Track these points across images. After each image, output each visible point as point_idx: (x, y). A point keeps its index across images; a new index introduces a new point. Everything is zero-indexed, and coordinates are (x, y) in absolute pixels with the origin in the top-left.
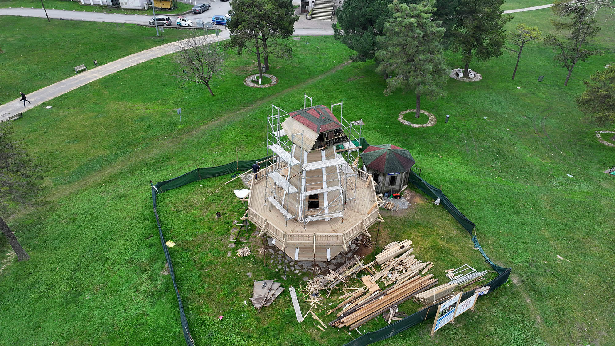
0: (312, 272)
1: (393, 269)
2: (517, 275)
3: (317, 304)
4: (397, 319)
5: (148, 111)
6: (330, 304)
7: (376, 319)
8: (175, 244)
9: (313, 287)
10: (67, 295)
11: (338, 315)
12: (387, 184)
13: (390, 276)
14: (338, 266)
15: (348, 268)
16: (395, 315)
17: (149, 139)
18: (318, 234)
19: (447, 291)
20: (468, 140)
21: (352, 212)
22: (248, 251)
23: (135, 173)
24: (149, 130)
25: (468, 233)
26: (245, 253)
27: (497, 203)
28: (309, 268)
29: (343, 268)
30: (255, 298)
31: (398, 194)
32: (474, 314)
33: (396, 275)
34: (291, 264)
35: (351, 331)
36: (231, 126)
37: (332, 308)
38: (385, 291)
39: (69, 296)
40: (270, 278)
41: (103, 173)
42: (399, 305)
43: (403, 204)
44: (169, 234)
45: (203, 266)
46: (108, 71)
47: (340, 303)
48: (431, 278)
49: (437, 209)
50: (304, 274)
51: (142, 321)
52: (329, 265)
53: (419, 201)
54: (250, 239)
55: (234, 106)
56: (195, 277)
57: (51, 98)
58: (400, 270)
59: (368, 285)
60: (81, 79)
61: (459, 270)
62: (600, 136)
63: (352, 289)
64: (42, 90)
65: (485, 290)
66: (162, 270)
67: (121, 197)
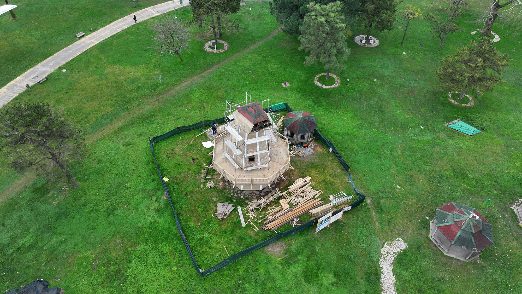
0: (251, 197)
1: (298, 195)
2: (370, 198)
3: (253, 216)
4: (298, 225)
5: (137, 74)
6: (261, 216)
7: (286, 224)
8: (168, 180)
9: (251, 206)
10: (107, 210)
11: (265, 223)
12: (299, 139)
13: (296, 199)
14: (267, 193)
15: (272, 195)
16: (297, 222)
17: (140, 98)
18: (254, 179)
19: (327, 209)
20: (360, 99)
21: (275, 163)
22: (213, 184)
23: (135, 125)
24: (139, 90)
25: (346, 172)
26: (211, 186)
27: (368, 150)
28: (249, 194)
29: (269, 195)
30: (218, 213)
31: (306, 145)
32: (341, 222)
33: (300, 199)
34: (239, 192)
35: (272, 232)
36: (196, 87)
37: (262, 218)
38: (292, 208)
39: (108, 211)
40: (227, 201)
41: (113, 126)
42: (300, 217)
43: (309, 151)
44: (164, 173)
45: (187, 194)
46: (102, 37)
47: (266, 215)
48: (319, 201)
49: (330, 155)
50: (246, 199)
51: (154, 226)
52: (261, 193)
53: (319, 149)
54: (214, 176)
55: (197, 70)
56: (183, 200)
57: (64, 63)
58: (302, 196)
59: (283, 205)
60: (83, 45)
61: (337, 195)
62: (450, 96)
63: (274, 207)
64: (56, 55)
65: (349, 208)
66: (163, 196)
67: (129, 145)
